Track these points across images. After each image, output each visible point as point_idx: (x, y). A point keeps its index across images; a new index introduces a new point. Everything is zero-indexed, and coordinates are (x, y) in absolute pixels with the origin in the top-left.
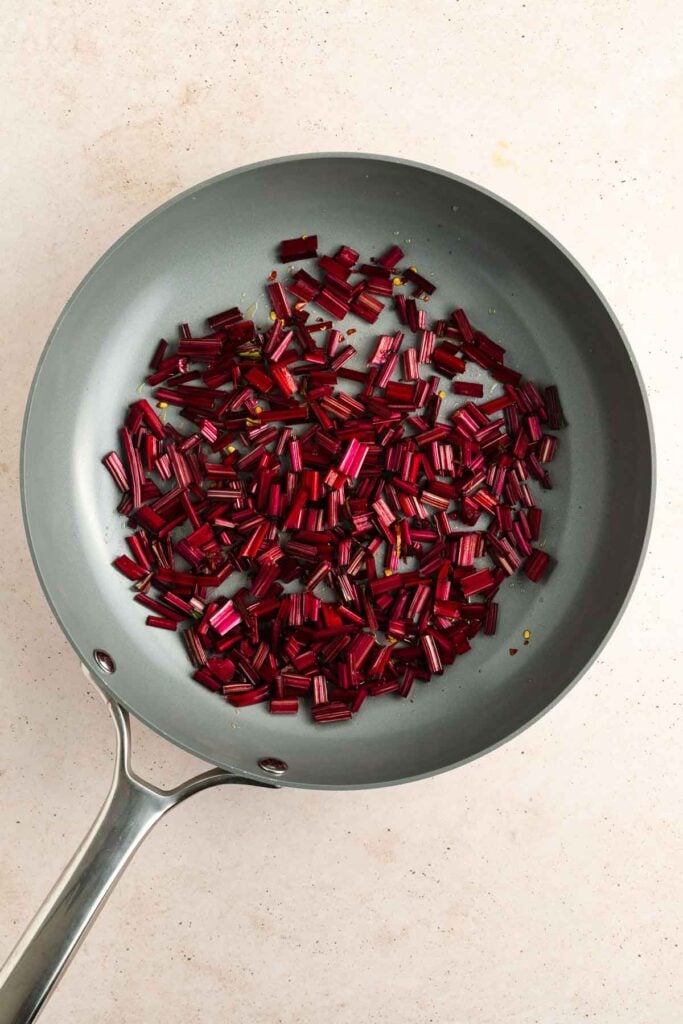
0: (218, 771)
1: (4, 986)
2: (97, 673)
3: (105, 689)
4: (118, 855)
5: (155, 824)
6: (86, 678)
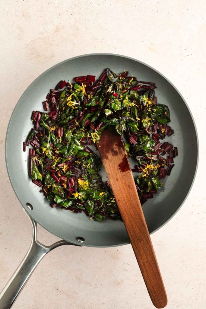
0: (63, 241)
2: (27, 210)
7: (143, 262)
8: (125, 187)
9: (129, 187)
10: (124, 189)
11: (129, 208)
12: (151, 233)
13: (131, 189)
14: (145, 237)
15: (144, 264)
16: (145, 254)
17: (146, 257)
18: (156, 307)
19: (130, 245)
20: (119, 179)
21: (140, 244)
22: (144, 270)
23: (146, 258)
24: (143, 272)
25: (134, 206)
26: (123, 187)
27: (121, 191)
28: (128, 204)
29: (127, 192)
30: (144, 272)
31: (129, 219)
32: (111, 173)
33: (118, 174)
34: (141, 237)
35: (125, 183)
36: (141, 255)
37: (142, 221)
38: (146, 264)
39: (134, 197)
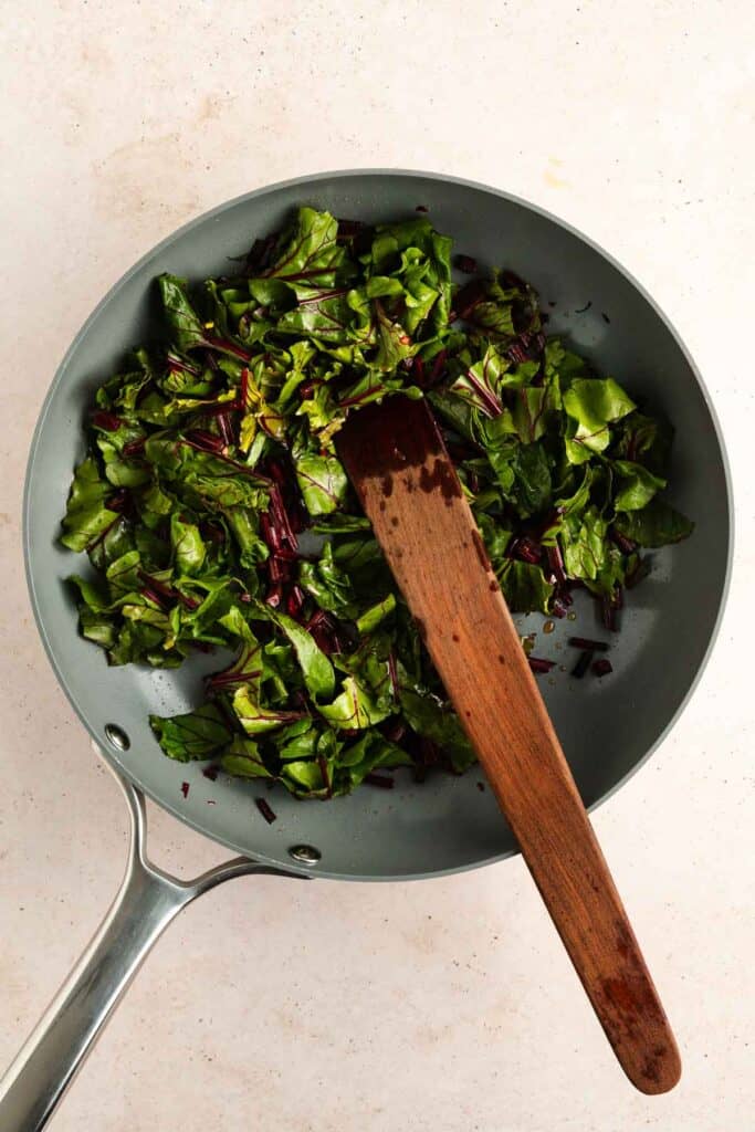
0: (242, 860)
1: (3, 1100)
2: (108, 749)
3: (117, 768)
4: (133, 953)
5: (173, 919)
6: (96, 756)
7: (579, 933)
8: (487, 665)
9: (502, 660)
10: (484, 669)
11: (509, 738)
12: (592, 807)
13: (512, 669)
14: (577, 839)
15: (583, 939)
16: (585, 901)
17: (589, 912)
18: (641, 1091)
19: (518, 861)
20: (463, 636)
21: (561, 867)
22: (586, 960)
23: (587, 914)
24: (583, 968)
25: (526, 729)
26: (480, 664)
27: (475, 681)
28: (503, 726)
29: (495, 680)
30: (586, 968)
31: (515, 781)
32: (431, 617)
33: (457, 617)
34: (562, 839)
35: (487, 649)
36: (570, 907)
37: (561, 782)
38: (593, 939)
39: (524, 695)
